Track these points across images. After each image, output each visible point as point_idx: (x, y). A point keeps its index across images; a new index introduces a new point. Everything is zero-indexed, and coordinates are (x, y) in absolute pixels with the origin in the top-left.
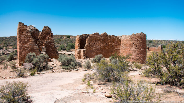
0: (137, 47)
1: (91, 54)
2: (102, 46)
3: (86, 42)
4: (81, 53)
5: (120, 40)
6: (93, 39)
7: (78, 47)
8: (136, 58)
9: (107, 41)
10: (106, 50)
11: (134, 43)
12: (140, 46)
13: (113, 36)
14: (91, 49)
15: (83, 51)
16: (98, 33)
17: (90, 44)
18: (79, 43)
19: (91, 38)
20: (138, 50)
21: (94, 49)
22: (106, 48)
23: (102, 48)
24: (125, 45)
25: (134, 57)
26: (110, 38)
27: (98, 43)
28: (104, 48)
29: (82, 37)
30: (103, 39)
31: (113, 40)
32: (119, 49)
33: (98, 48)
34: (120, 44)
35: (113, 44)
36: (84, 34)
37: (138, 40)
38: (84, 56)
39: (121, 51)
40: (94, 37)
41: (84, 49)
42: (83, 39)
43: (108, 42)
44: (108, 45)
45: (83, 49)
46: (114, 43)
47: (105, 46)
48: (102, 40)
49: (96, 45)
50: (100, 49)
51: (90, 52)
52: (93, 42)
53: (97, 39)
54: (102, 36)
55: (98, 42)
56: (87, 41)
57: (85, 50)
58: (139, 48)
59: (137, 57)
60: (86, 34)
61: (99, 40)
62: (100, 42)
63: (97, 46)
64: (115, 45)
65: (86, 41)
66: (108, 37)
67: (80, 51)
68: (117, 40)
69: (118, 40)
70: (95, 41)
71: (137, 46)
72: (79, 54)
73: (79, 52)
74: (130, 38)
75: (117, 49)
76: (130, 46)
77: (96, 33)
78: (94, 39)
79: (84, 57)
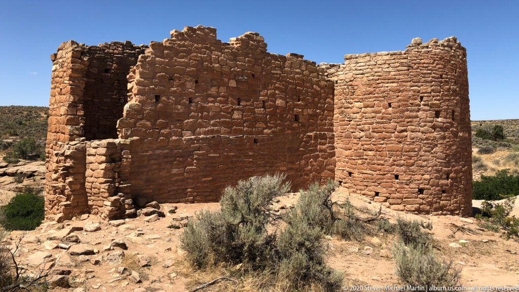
0: (439, 119)
1: (163, 173)
2: (236, 115)
3: (129, 86)
4: (88, 172)
5: (330, 88)
6: (180, 64)
7: (68, 122)
8: (438, 185)
9: (265, 87)
10: (263, 140)
11: (422, 98)
12: (453, 112)
13: (295, 59)
14: (168, 136)
15: (103, 151)
16: (214, 31)
17: (157, 98)
18: (73, 92)
19: (168, 56)
20: (444, 138)
21: (188, 136)
22: (261, 133)
23: (241, 132)
24: (369, 109)
25: (427, 176)
26: (282, 68)
27: (215, 97)
28: (251, 133)
29: (102, 60)
30: (242, 73)
31: (297, 85)
32: (328, 134)
33: (212, 132)
34: (332, 110)
35: (298, 106)
36: (115, 43)
37: (441, 77)
38: (113, 191)
39: (338, 144)
40: (189, 52)
41: (111, 140)
42: (107, 71)
43: (273, 95)
44: (273, 115)
45: (105, 142)
46: (303, 100)
47: (256, 120)
48: (235, 76)
49: (203, 109)
50: (229, 133)
51: (159, 155)
52: (183, 85)
53: (207, 68)
54: (235, 55)
55: (213, 90)
56: (137, 77)
57: (122, 146)
58: (452, 126)
59: (441, 178)
60: (129, 45)
61: (219, 78)
62: (223, 90)
63: (209, 118)
64: (310, 111)
65: (127, 82)
66: (268, 63)
67: (80, 157)
68: (317, 83)
69: (323, 83)
70: (196, 82)
71: (443, 113)
72: (70, 179)
73: (69, 163)
74: (402, 64)
75: (316, 137)
76: (404, 111)
77: (199, 29)
78: (187, 65)
79: (114, 203)
